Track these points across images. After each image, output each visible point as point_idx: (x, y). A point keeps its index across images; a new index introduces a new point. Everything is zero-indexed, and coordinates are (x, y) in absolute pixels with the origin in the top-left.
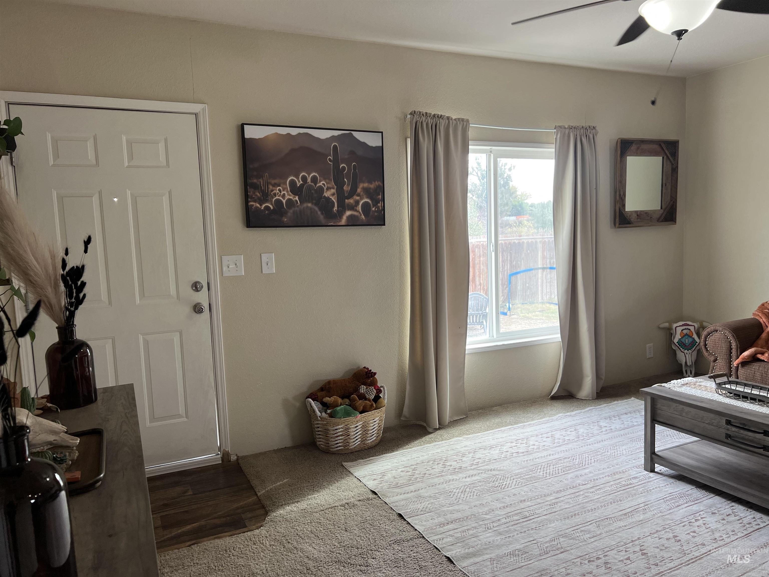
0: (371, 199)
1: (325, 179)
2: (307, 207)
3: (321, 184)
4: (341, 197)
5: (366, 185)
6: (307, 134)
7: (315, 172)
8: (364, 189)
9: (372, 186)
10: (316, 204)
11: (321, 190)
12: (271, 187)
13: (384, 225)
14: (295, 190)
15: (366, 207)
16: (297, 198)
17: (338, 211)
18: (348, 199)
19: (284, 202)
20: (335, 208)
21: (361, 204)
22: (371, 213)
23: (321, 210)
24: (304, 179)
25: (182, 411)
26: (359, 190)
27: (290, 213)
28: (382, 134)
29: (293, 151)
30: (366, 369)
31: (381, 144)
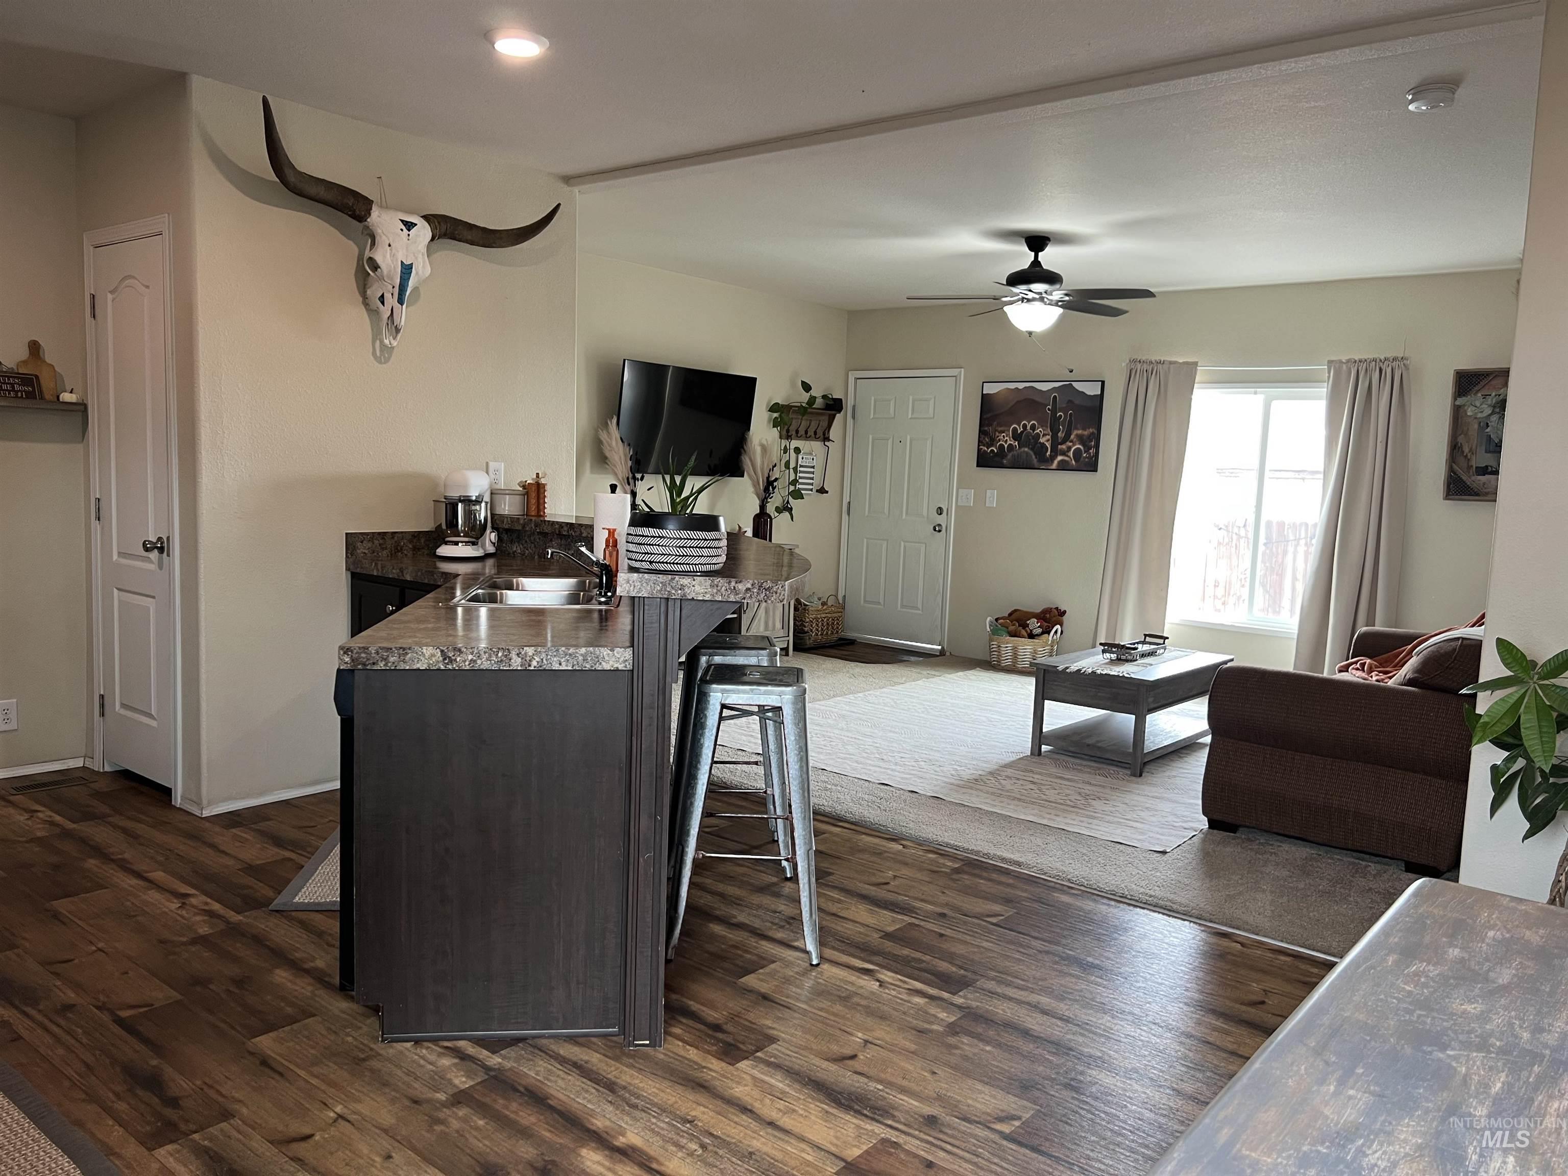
0: (1084, 445)
1: (1042, 426)
2: (1024, 451)
3: (1038, 431)
4: (1055, 442)
5: (1080, 432)
6: (1032, 387)
7: (1034, 420)
8: (1077, 435)
9: (1086, 433)
10: (1032, 449)
11: (1038, 436)
12: (997, 434)
13: (1095, 470)
14: (1016, 436)
15: (1077, 453)
16: (1016, 443)
17: (1050, 455)
18: (1061, 444)
19: (1006, 446)
20: (1049, 453)
21: (1073, 450)
22: (1082, 459)
23: (1035, 454)
24: (1025, 426)
25: (920, 606)
26: (1072, 437)
27: (1010, 456)
28: (1103, 383)
29: (1018, 402)
30: (1057, 608)
31: (1099, 393)
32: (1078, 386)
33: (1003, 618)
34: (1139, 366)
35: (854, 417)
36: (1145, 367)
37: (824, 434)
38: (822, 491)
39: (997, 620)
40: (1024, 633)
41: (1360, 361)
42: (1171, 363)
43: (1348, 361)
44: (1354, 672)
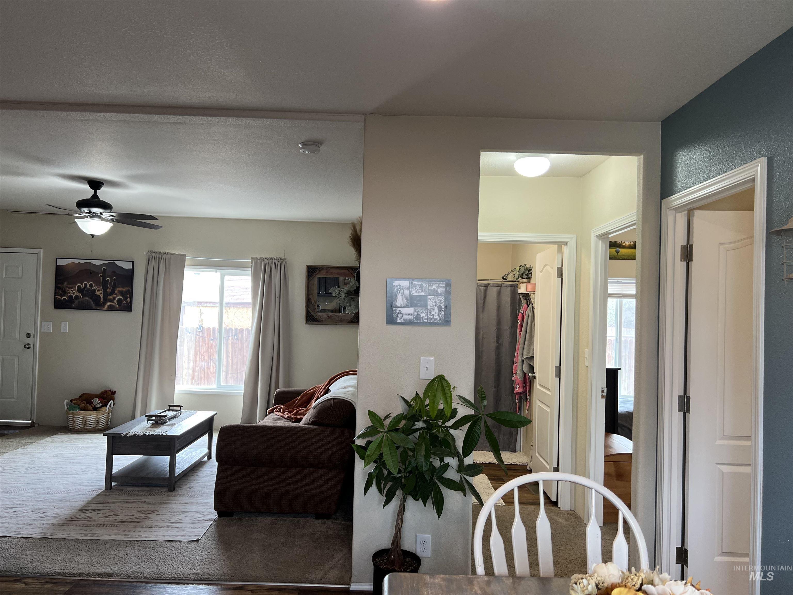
0: (123, 296)
1: (97, 285)
2: (86, 300)
3: (94, 288)
4: (105, 295)
5: (120, 289)
6: (89, 263)
7: (91, 282)
8: (119, 291)
9: (124, 290)
10: (91, 298)
11: (94, 291)
12: (67, 289)
13: (131, 310)
14: (80, 290)
15: (119, 300)
16: (81, 295)
17: (103, 302)
18: (109, 296)
19: (74, 296)
20: (102, 301)
21: (117, 299)
22: (122, 304)
23: (93, 301)
24: (86, 285)
25: (15, 396)
26: (116, 292)
27: (76, 302)
28: (133, 262)
29: (81, 271)
30: (110, 390)
31: (131, 268)
32: (118, 263)
33: (74, 400)
34: (154, 255)
36: (157, 255)
39: (71, 401)
40: (90, 407)
41: (266, 259)
42: (171, 254)
43: (260, 258)
44: (276, 413)
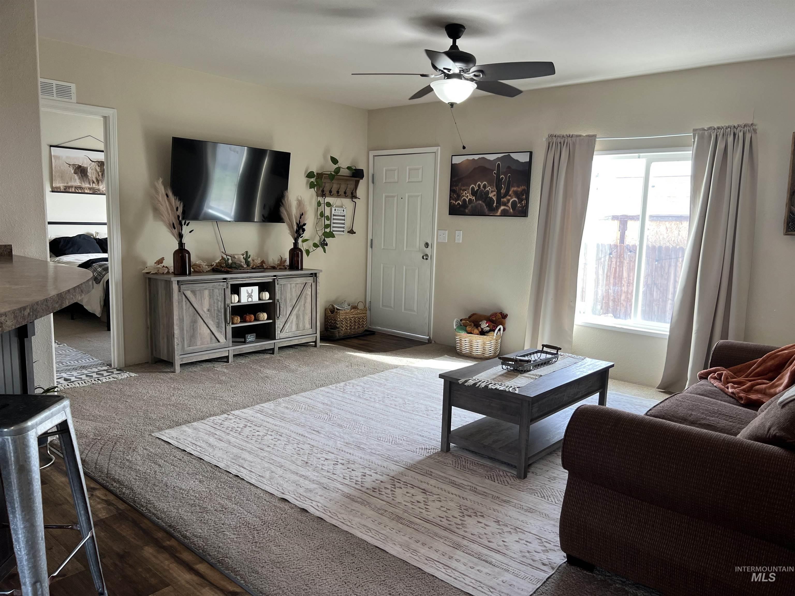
0: (518, 199)
1: (490, 186)
2: (479, 203)
3: (488, 189)
4: (499, 196)
5: (515, 189)
6: (483, 158)
7: (486, 181)
8: (514, 191)
9: (519, 189)
10: (484, 202)
11: (488, 193)
12: (461, 191)
13: (526, 216)
14: (474, 193)
15: (514, 204)
16: (474, 198)
17: (496, 206)
18: (503, 198)
19: (467, 200)
20: (495, 204)
21: (511, 201)
22: (517, 208)
23: (486, 205)
24: (479, 186)
26: (510, 192)
27: (470, 207)
28: (531, 153)
29: (475, 169)
30: (501, 313)
31: (528, 160)
32: (514, 156)
33: (464, 320)
34: (554, 139)
35: (373, 183)
36: (559, 140)
37: (352, 193)
38: (352, 232)
39: (461, 320)
40: (476, 331)
41: (718, 128)
42: (577, 136)
43: (709, 128)
44: (712, 381)
